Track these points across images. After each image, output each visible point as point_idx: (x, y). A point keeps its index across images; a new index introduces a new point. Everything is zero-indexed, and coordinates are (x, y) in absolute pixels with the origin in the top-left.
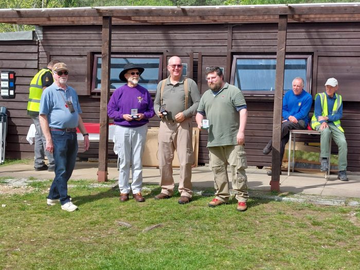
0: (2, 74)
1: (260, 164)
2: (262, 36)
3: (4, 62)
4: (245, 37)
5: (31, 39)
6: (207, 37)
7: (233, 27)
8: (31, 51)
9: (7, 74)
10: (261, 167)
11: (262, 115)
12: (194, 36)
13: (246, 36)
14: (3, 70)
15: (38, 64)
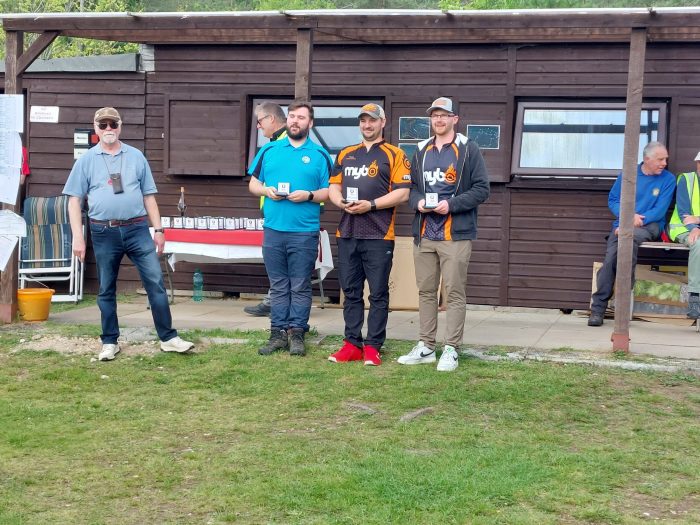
0: (76, 135)
1: (568, 306)
2: (575, 67)
3: (80, 111)
4: (540, 69)
5: (133, 69)
6: (469, 67)
7: (519, 49)
8: (132, 91)
9: (86, 136)
10: (568, 311)
11: (571, 214)
12: (443, 65)
13: (543, 67)
14: (77, 126)
15: (146, 116)
